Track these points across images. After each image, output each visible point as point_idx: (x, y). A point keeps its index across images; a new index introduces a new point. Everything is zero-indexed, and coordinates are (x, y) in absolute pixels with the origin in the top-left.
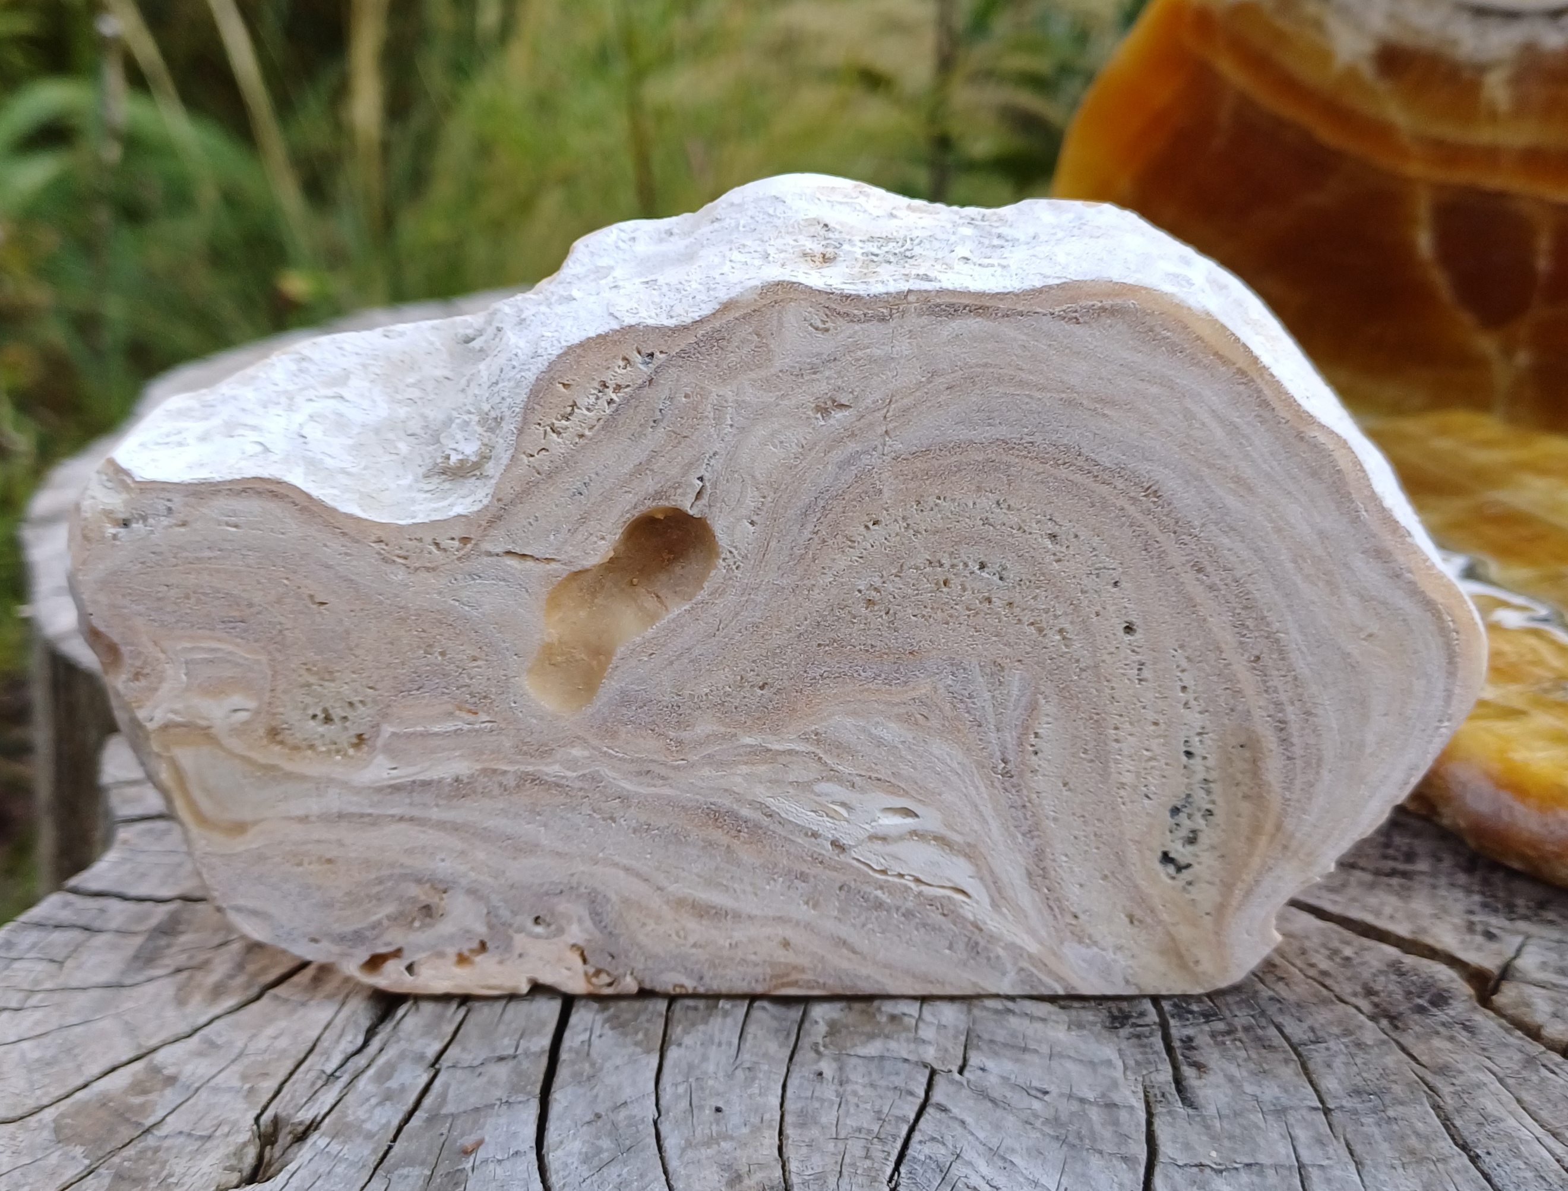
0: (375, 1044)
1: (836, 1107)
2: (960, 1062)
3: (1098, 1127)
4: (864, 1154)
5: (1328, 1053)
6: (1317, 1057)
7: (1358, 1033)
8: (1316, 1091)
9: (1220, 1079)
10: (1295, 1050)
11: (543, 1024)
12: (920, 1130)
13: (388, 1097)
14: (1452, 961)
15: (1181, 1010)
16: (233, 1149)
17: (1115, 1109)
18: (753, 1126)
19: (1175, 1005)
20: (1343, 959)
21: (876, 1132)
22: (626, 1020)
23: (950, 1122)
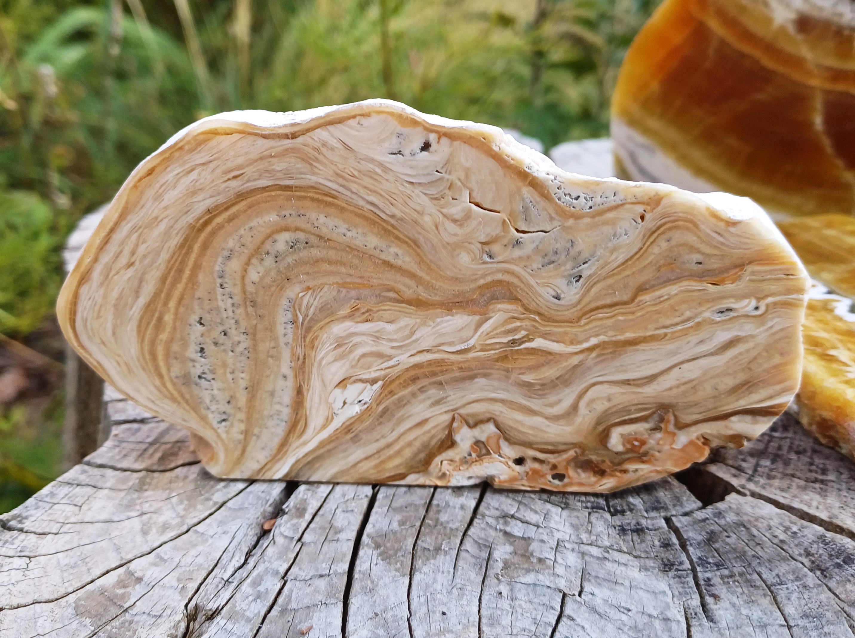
0: (252, 562)
1: (510, 614)
2: (579, 589)
3: (659, 633)
5: (788, 591)
6: (782, 595)
7: (805, 580)
8: (782, 614)
9: (727, 605)
10: (769, 589)
11: (344, 555)
12: (559, 632)
13: (259, 596)
14: (852, 535)
15: (703, 562)
16: (172, 624)
17: (669, 622)
18: (464, 625)
19: (700, 558)
20: (792, 533)
21: (534, 631)
22: (391, 555)
23: (576, 627)
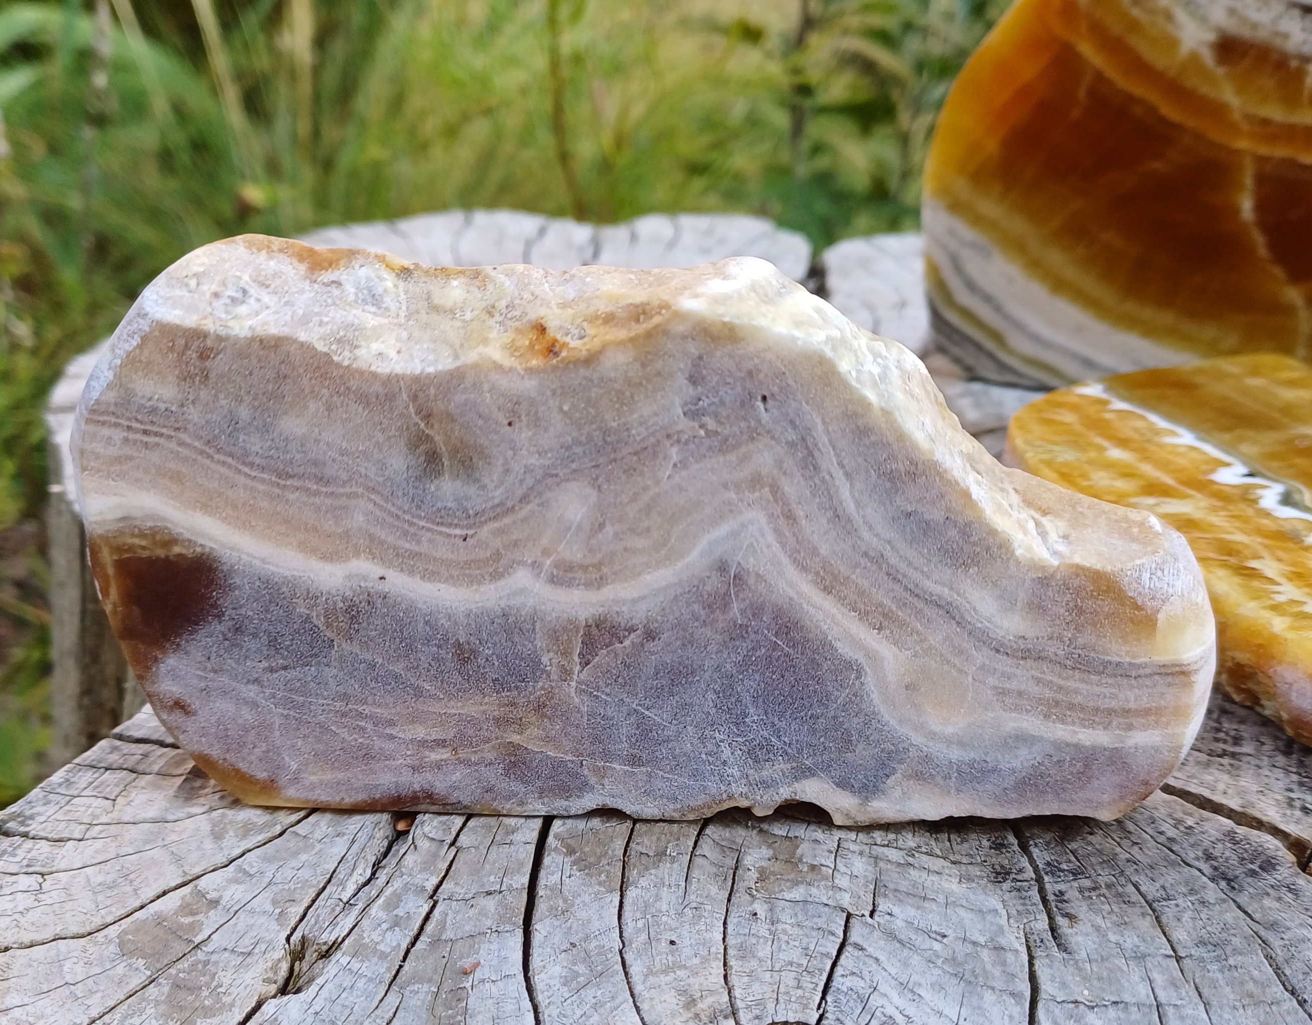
0: (382, 876)
1: (770, 943)
2: (870, 908)
3: (989, 967)
4: (795, 984)
5: (1178, 909)
6: (1169, 913)
7: (1202, 893)
8: (1169, 941)
9: (1088, 928)
10: (1150, 906)
11: (522, 864)
12: (842, 966)
13: (396, 923)
14: (1276, 831)
15: (1053, 869)
16: (269, 964)
17: (1002, 952)
18: (702, 957)
19: (1048, 864)
20: (1186, 828)
21: (805, 965)
22: (590, 863)
23: (867, 959)
